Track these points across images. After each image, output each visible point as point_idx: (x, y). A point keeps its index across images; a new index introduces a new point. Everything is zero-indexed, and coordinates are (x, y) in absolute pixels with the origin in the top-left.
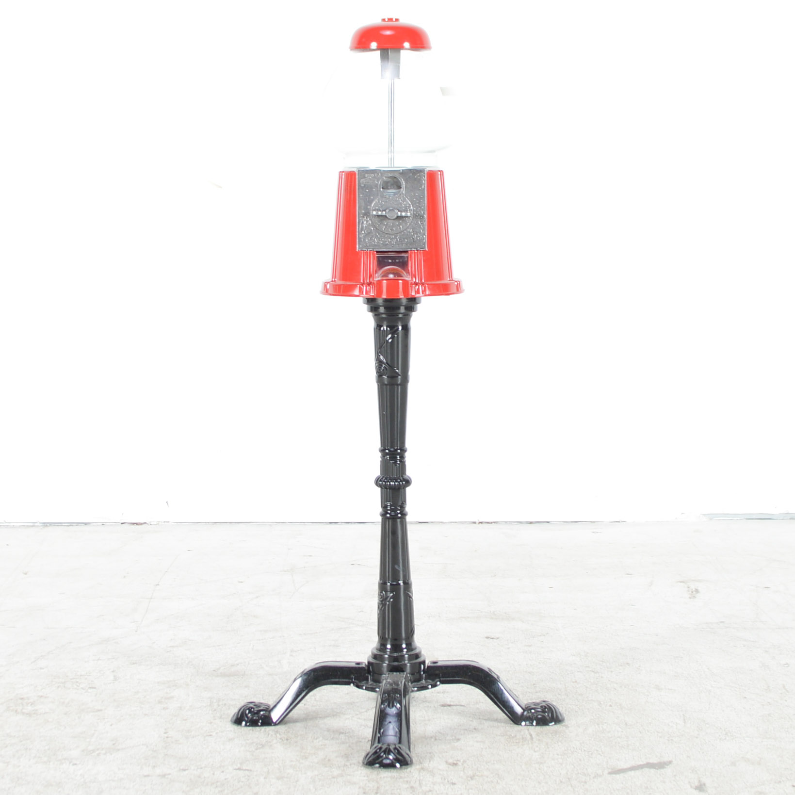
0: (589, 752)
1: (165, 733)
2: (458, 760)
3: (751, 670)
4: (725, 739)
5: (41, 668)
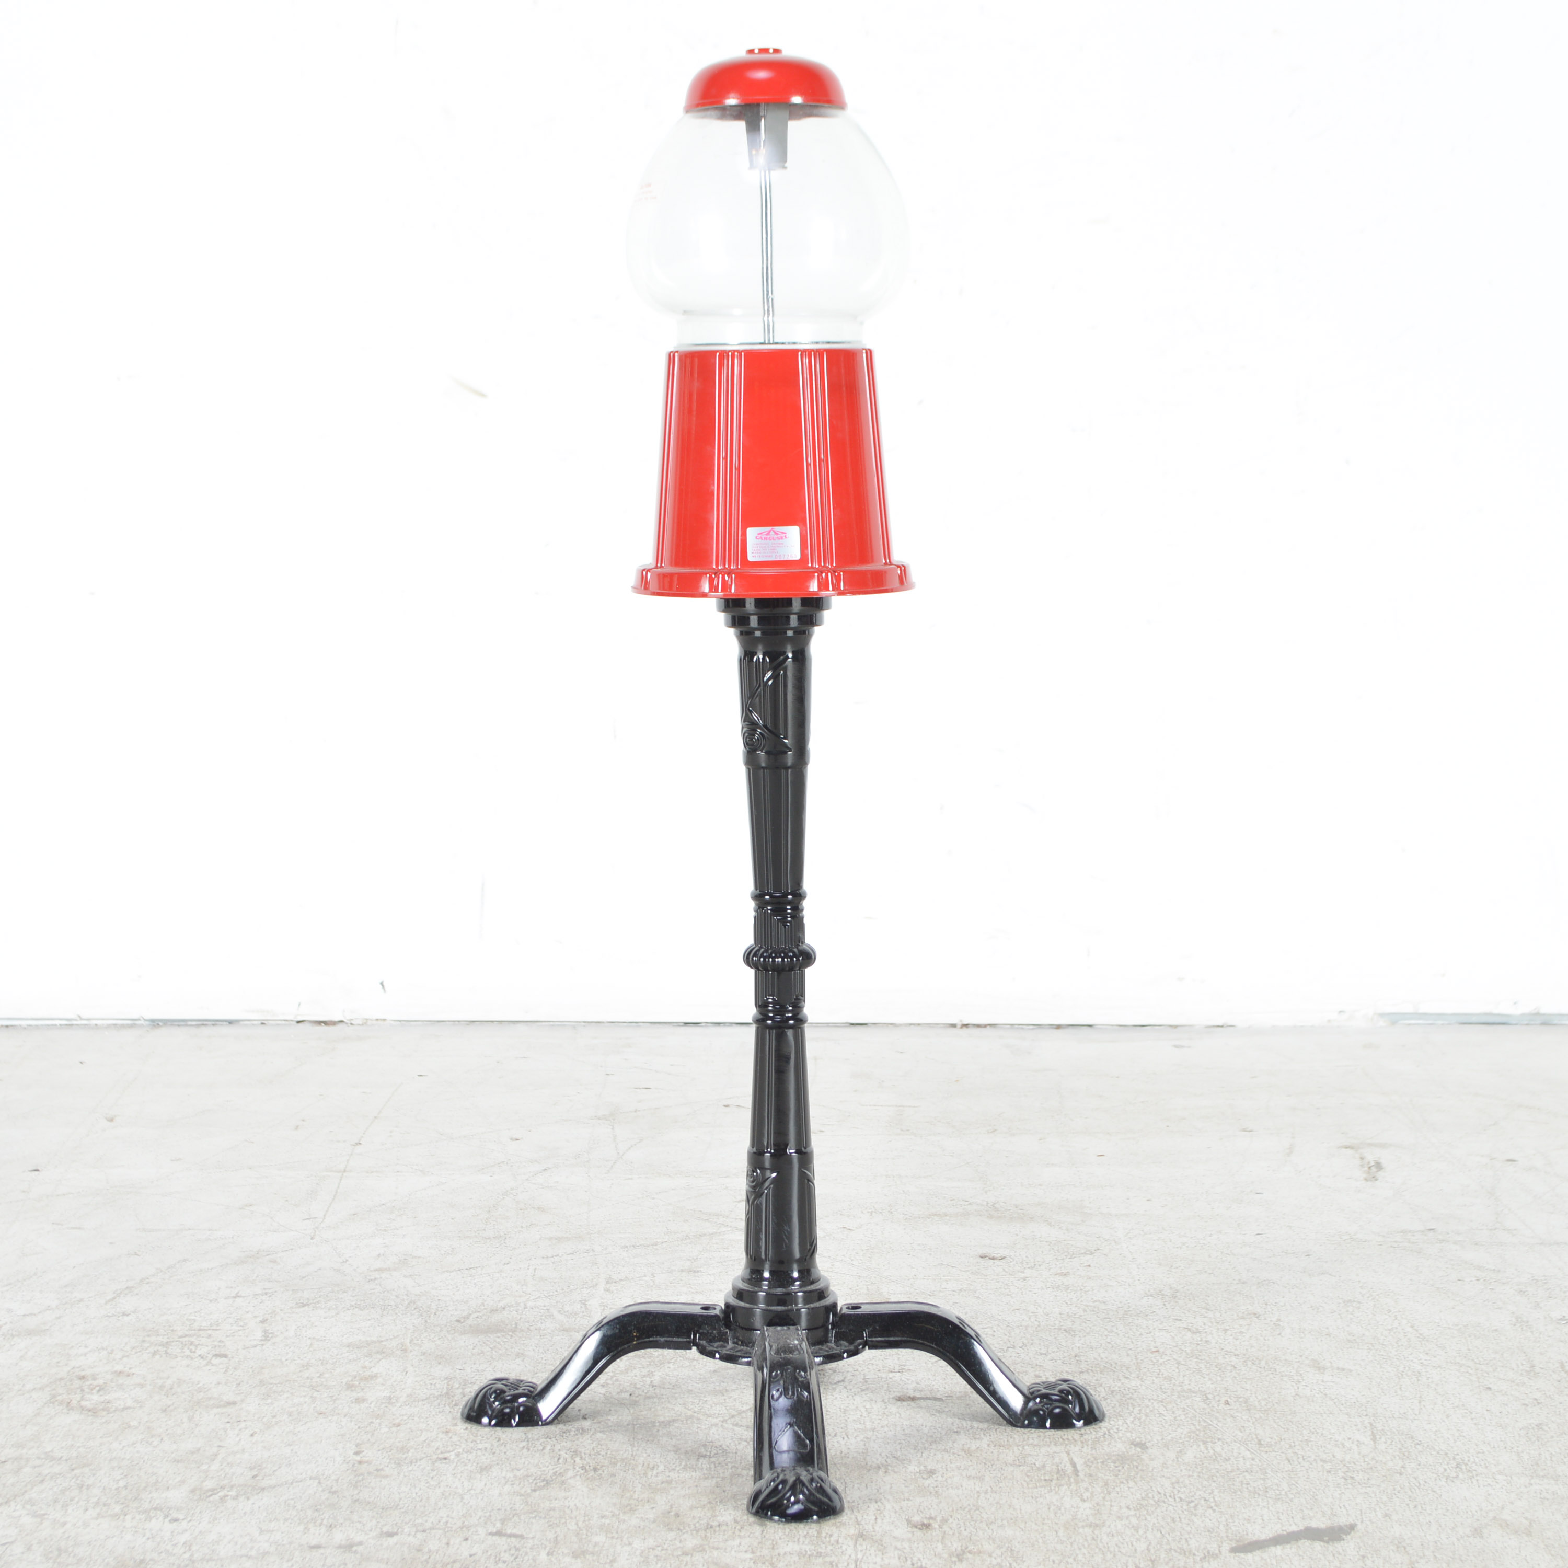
0: (1190, 1502)
1: (357, 1453)
2: (931, 1518)
3: (1496, 1330)
4: (1457, 1477)
5: (124, 1314)
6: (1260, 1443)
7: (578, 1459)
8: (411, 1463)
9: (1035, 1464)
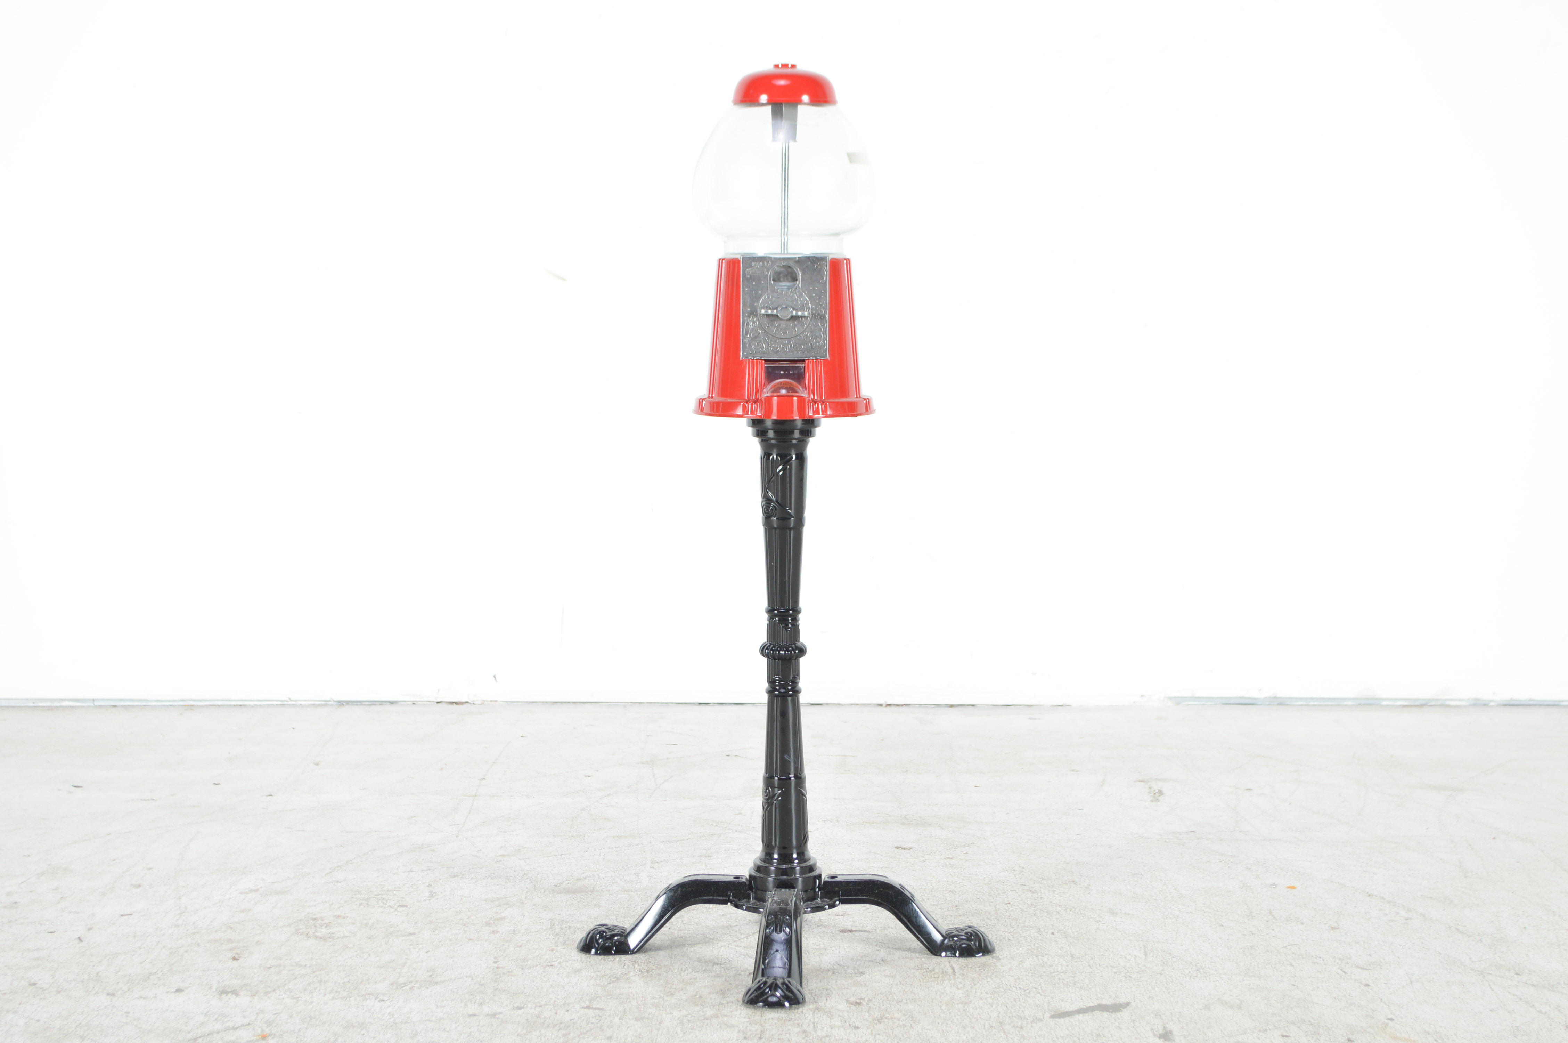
0: (1026, 990)
1: (495, 962)
2: (861, 999)
3: (1229, 891)
4: (1197, 976)
5: (338, 882)
6: (1072, 956)
7: (636, 966)
8: (530, 968)
9: (928, 968)
